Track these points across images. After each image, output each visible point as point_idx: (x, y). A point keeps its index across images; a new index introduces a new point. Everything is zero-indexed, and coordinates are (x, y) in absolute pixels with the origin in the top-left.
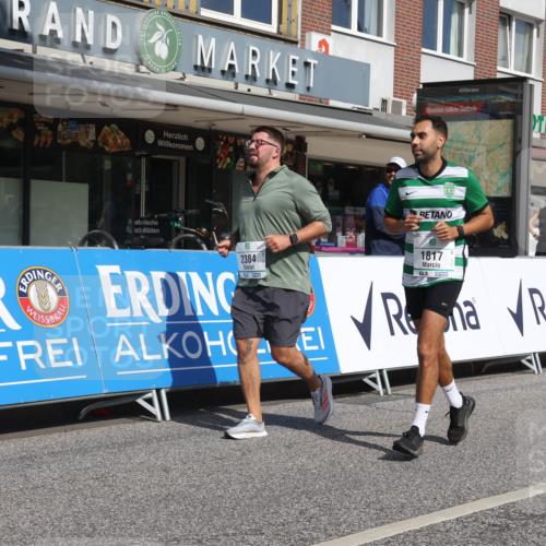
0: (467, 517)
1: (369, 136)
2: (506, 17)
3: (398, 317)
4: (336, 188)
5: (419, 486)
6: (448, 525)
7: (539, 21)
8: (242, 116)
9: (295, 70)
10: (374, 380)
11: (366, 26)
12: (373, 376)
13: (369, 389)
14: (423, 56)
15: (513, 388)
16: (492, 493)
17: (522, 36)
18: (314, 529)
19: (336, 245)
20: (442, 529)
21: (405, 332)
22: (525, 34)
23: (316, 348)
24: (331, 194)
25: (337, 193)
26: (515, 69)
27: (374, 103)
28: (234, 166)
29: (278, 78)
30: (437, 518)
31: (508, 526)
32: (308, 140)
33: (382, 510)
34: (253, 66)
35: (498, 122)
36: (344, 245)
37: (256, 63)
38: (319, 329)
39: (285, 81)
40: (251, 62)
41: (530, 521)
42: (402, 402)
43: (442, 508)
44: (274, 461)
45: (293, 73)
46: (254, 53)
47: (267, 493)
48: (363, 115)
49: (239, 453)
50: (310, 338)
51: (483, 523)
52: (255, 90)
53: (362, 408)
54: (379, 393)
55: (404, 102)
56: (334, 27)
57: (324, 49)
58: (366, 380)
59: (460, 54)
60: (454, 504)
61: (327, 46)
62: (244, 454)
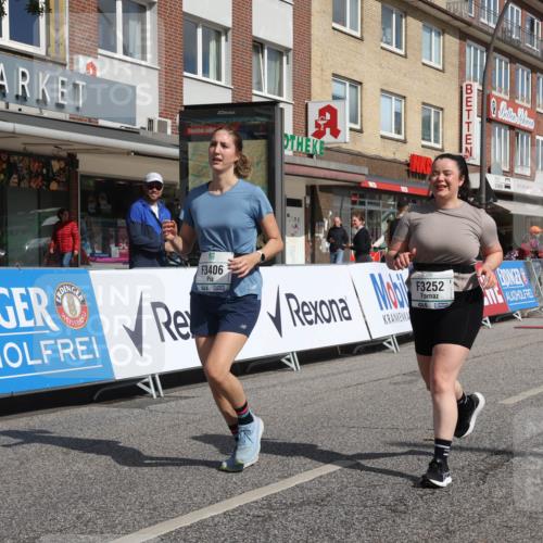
0: (234, 510)
1: (137, 154)
2: (259, 45)
3: (167, 325)
4: (109, 202)
5: (190, 484)
6: (216, 520)
7: (288, 50)
8: (13, 135)
9: (65, 91)
10: (147, 384)
11: (131, 51)
12: (146, 380)
13: (143, 393)
14: (185, 79)
15: (274, 386)
16: (256, 486)
17: (273, 63)
18: (90, 533)
19: (110, 256)
20: (211, 524)
21: (175, 339)
22: (276, 61)
23: (91, 356)
24: (102, 207)
25: (110, 207)
26: (269, 92)
27: (141, 123)
28: (8, 183)
29: (48, 99)
30: (207, 513)
31: (270, 516)
32: (79, 157)
33: (155, 509)
34: (23, 86)
35: (254, 141)
36: (118, 256)
37: (26, 83)
38: (93, 339)
39: (55, 101)
40: (21, 83)
41: (290, 511)
42: (173, 404)
43: (210, 504)
44: (51, 468)
45: (63, 94)
46: (24, 74)
47: (45, 500)
48: (130, 133)
49: (17, 463)
50: (84, 348)
51: (248, 515)
52: (26, 110)
53: (136, 411)
54: (152, 396)
55: (169, 122)
56: (101, 51)
57: (91, 72)
58: (140, 385)
59: (219, 78)
60: (221, 499)
61: (94, 69)
62: (22, 463)
